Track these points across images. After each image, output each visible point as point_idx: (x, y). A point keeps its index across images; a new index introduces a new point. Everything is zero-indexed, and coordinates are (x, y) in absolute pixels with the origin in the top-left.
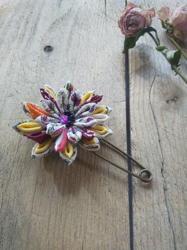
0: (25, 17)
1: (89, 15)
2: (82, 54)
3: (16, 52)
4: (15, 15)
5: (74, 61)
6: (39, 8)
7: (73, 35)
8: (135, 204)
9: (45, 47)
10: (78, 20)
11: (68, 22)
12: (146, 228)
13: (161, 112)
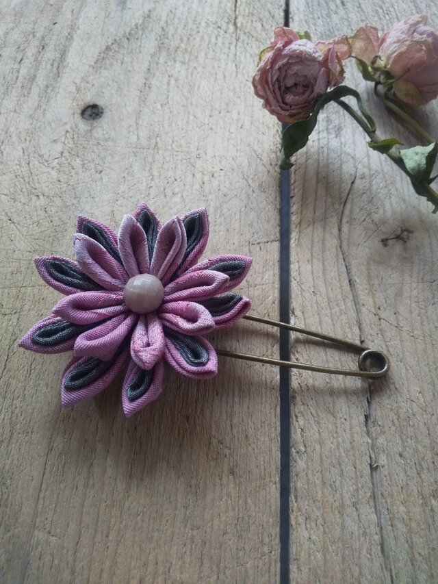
0: (38, 35)
1: (195, 27)
2: (174, 125)
3: (13, 122)
4: (13, 29)
5: (154, 141)
6: (72, 12)
7: (154, 76)
8: (295, 505)
9: (83, 108)
10: (167, 41)
11: (142, 45)
12: (323, 569)
13: (368, 269)
